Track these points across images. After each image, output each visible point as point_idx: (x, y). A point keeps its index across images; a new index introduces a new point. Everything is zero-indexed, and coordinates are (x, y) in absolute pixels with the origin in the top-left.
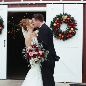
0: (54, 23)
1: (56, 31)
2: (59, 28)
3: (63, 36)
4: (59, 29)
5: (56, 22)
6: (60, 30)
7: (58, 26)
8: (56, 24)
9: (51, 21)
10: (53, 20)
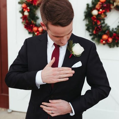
0: (94, 8)
1: (98, 28)
2: (104, 20)
3: (110, 40)
4: (104, 23)
5: (97, 6)
6: (106, 25)
7: (103, 16)
8: (98, 10)
9: (88, 5)
10: (93, 3)
